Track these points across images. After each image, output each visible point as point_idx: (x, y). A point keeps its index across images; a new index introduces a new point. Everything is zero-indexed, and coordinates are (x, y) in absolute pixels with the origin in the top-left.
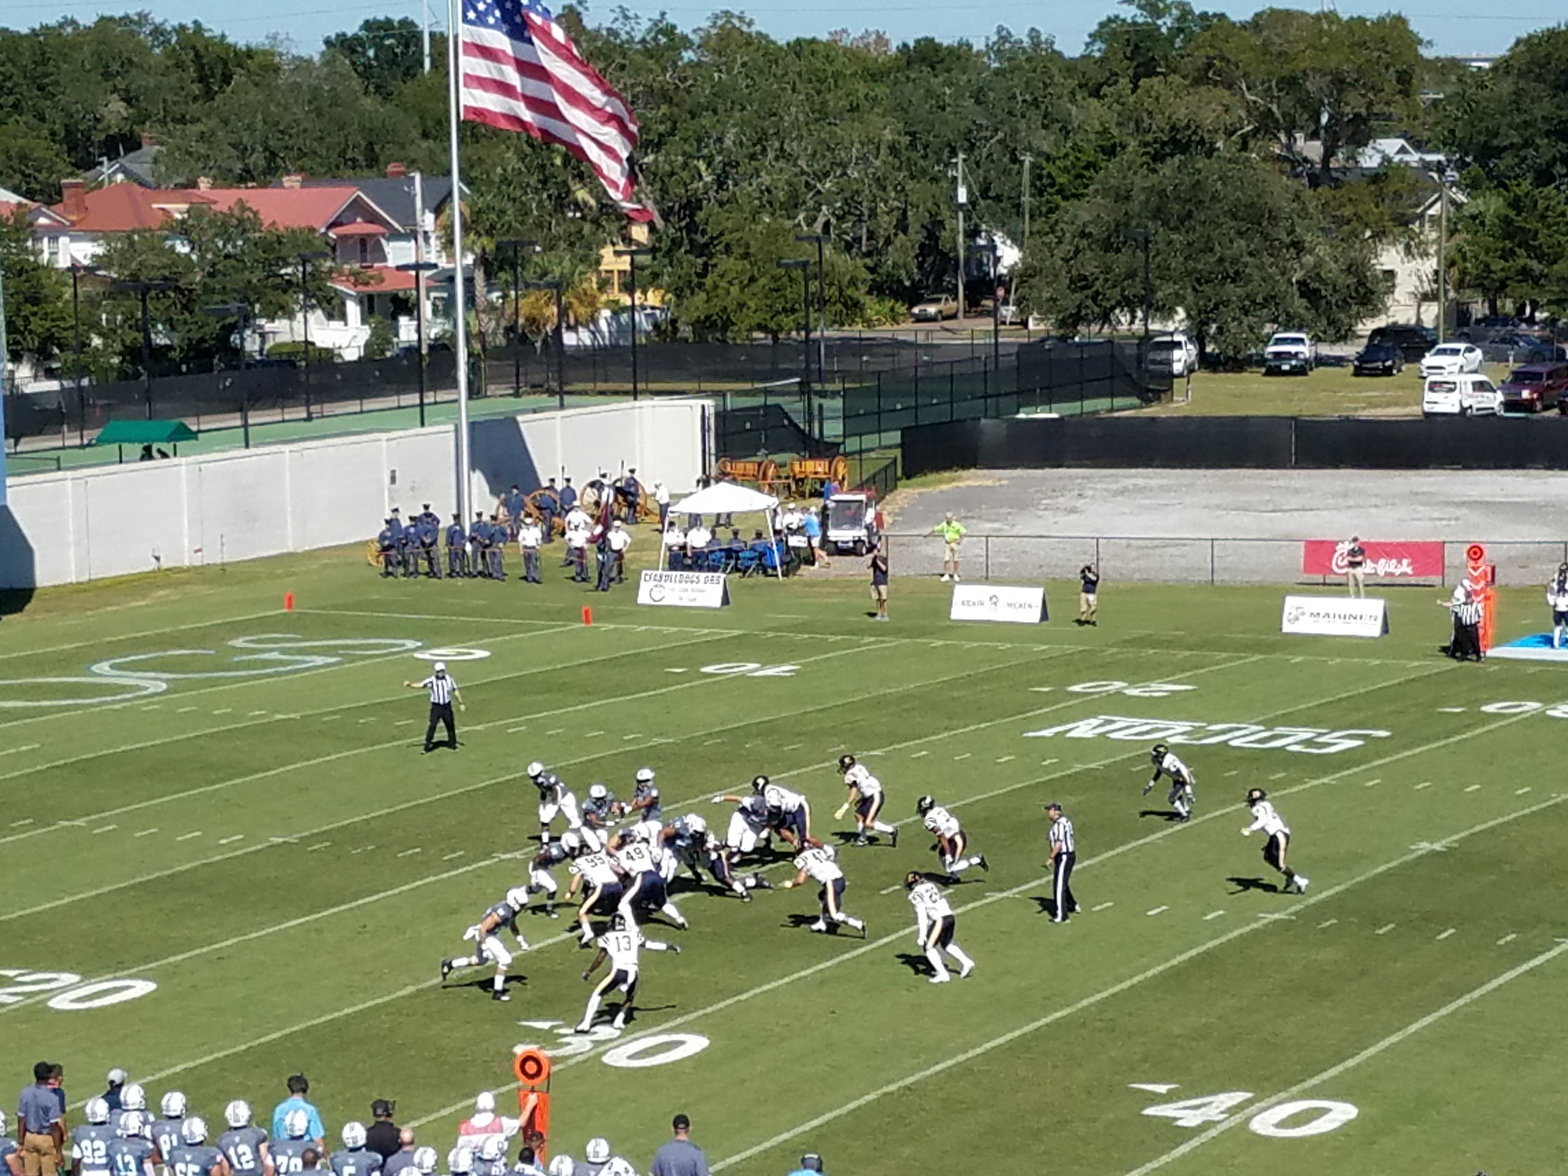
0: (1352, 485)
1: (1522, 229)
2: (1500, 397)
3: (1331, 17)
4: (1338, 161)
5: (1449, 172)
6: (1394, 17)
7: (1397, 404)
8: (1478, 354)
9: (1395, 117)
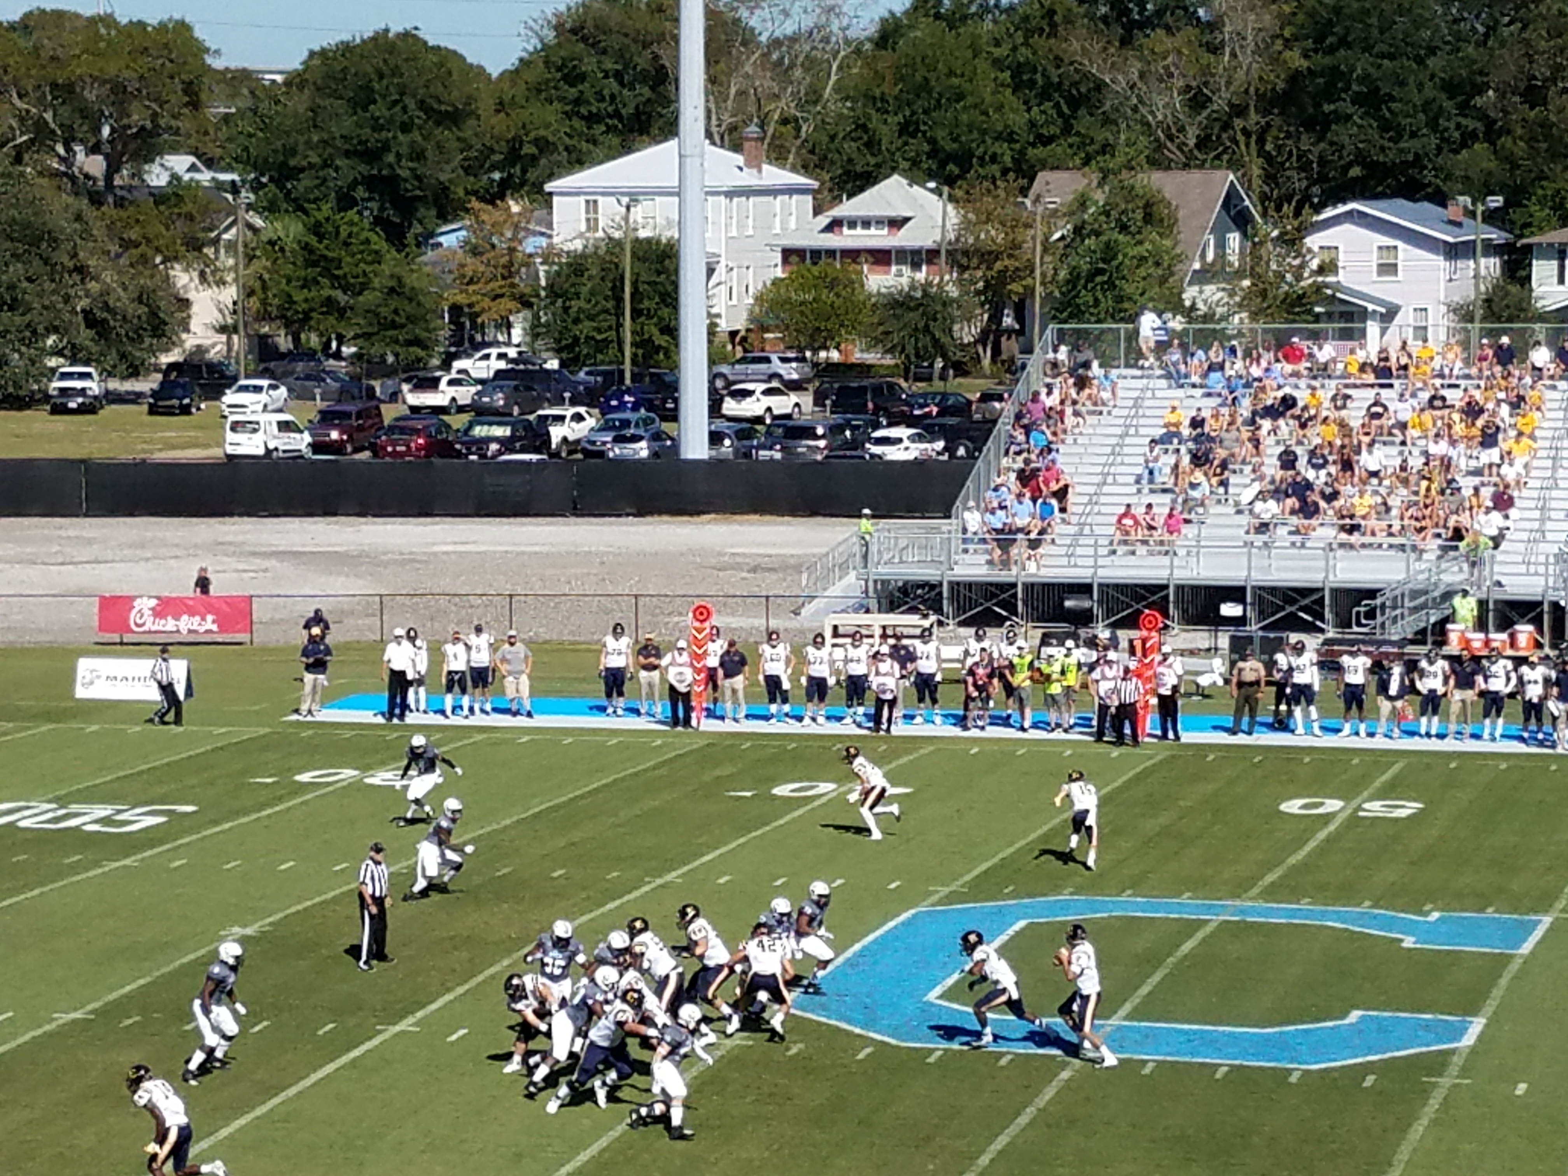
0: (149, 534)
1: (325, 257)
2: (307, 438)
3: (108, 20)
4: (122, 177)
5: (243, 194)
6: (177, 22)
7: (196, 446)
8: (283, 391)
9: (182, 131)
